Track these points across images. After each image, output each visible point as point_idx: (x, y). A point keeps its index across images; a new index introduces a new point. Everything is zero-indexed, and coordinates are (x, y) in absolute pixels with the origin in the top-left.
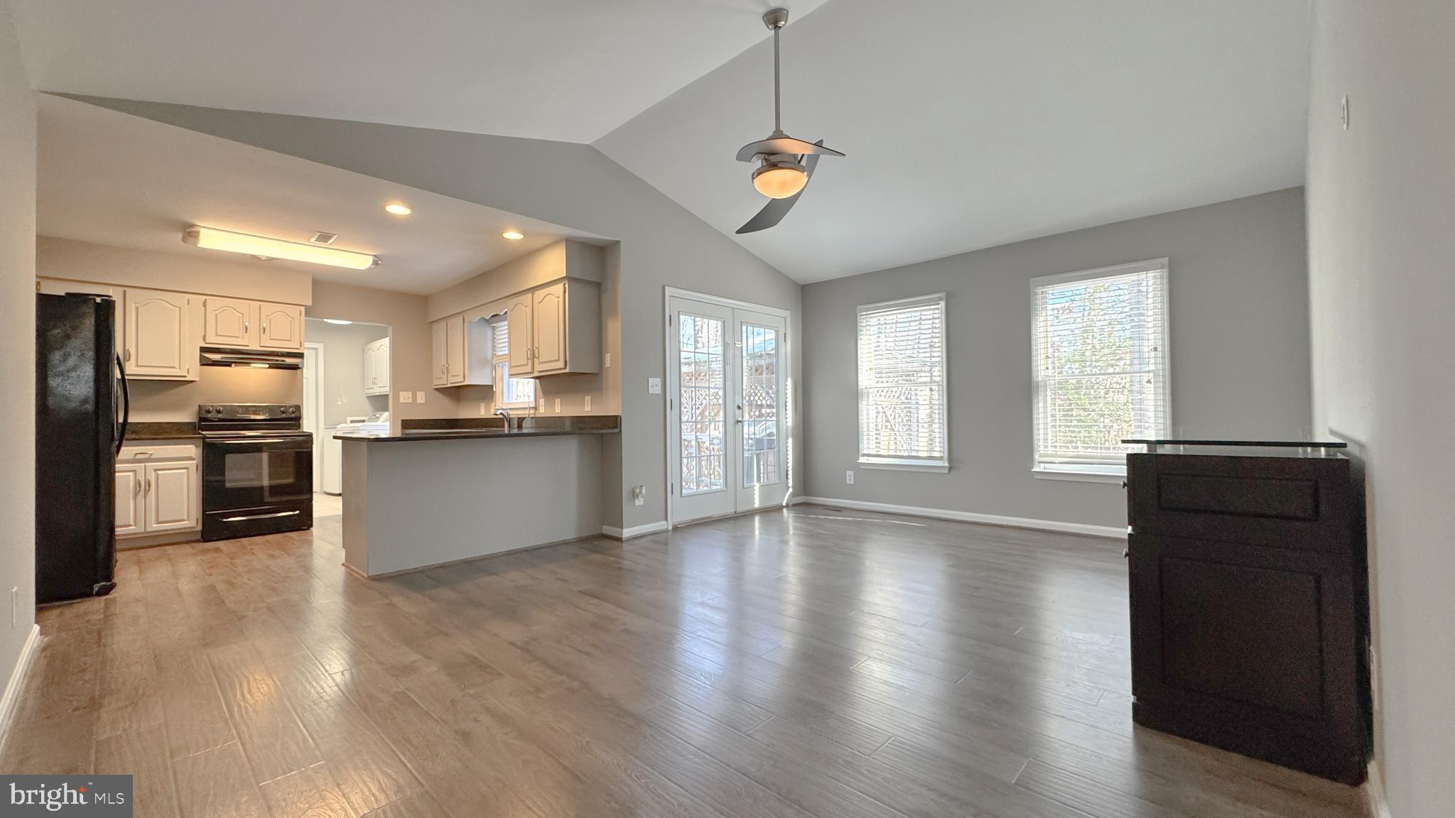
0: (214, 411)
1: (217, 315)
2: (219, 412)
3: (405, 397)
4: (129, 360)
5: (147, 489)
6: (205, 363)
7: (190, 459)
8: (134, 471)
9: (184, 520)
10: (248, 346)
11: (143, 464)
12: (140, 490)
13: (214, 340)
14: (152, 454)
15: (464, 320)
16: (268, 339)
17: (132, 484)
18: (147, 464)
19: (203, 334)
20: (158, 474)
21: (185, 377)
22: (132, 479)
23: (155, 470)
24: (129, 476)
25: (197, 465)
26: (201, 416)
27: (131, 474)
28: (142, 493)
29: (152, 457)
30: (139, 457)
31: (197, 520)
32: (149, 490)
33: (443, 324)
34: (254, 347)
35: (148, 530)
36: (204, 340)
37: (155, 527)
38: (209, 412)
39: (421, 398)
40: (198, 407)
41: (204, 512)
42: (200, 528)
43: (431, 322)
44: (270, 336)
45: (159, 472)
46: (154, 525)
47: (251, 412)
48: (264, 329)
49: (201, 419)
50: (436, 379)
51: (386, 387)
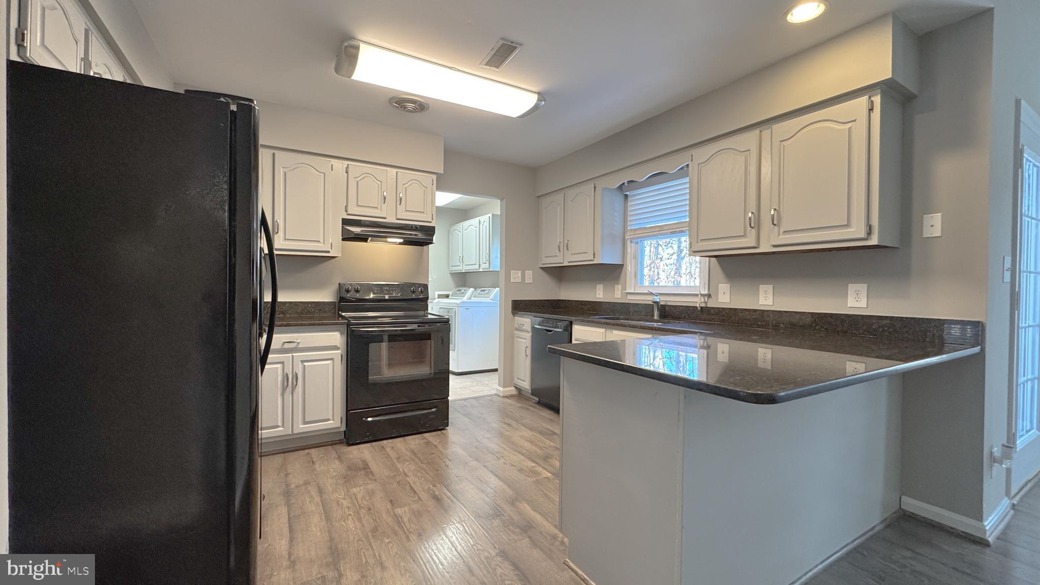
0: (353, 291)
1: (358, 182)
2: (357, 291)
3: (516, 276)
4: (278, 232)
5: (295, 383)
6: (348, 237)
7: (335, 348)
8: (282, 363)
9: (328, 420)
10: (385, 218)
11: (291, 355)
12: (288, 385)
13: (357, 211)
14: (299, 343)
15: (595, 188)
16: (404, 210)
17: (280, 378)
18: (293, 354)
19: (346, 204)
20: (305, 365)
21: (328, 252)
22: (280, 372)
23: (302, 362)
24: (277, 368)
25: (342, 355)
26: (341, 295)
27: (279, 366)
28: (289, 389)
29: (300, 346)
30: (287, 346)
31: (341, 418)
32: (296, 385)
33: (560, 197)
34: (391, 220)
35: (295, 432)
36: (346, 211)
37: (301, 428)
38: (348, 291)
39: (529, 274)
40: (338, 286)
41: (347, 411)
42: (343, 428)
43: (538, 197)
44: (406, 208)
45: (306, 364)
46: (301, 426)
47: (385, 292)
48: (401, 199)
49: (342, 299)
50: (546, 257)
51: (476, 264)
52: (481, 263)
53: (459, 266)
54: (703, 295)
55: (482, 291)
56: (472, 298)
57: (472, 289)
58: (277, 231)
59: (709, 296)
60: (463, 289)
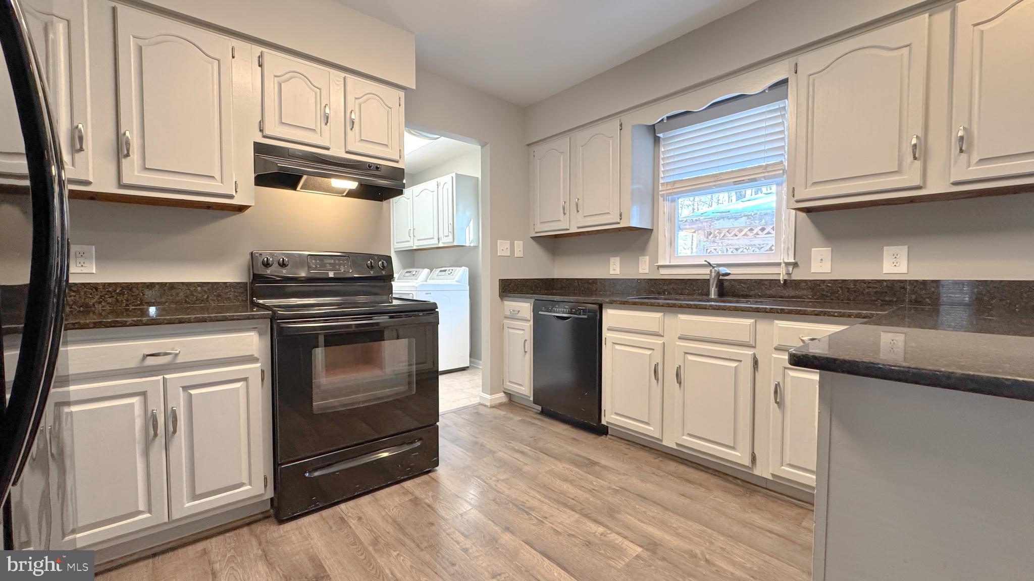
0: (276, 265)
1: (280, 85)
2: (283, 265)
3: (503, 247)
4: (128, 155)
5: (171, 429)
6: (262, 180)
7: (251, 359)
8: (144, 394)
9: (242, 485)
10: (328, 149)
11: (160, 377)
12: (156, 435)
13: (279, 133)
14: (176, 355)
15: (621, 125)
16: (358, 139)
17: (139, 423)
18: (166, 376)
19: (260, 119)
20: (191, 395)
21: (231, 197)
22: (138, 411)
23: (185, 388)
24: (132, 405)
25: (263, 372)
26: (256, 272)
27: (135, 400)
28: (160, 440)
29: (179, 360)
30: (151, 361)
31: (265, 479)
32: (175, 432)
33: (563, 144)
34: (337, 152)
35: (176, 515)
36: (261, 131)
37: (187, 507)
38: (267, 265)
39: (519, 245)
40: (249, 257)
41: (276, 465)
42: (270, 494)
43: (528, 145)
44: (360, 136)
45: (193, 392)
46: (187, 505)
47: (329, 267)
48: (353, 123)
49: (257, 278)
50: (541, 223)
51: (433, 238)
52: (441, 235)
53: (408, 241)
54: (787, 264)
55: (441, 271)
56: (428, 280)
57: (426, 271)
58: (126, 152)
59: (795, 265)
60: (414, 270)
